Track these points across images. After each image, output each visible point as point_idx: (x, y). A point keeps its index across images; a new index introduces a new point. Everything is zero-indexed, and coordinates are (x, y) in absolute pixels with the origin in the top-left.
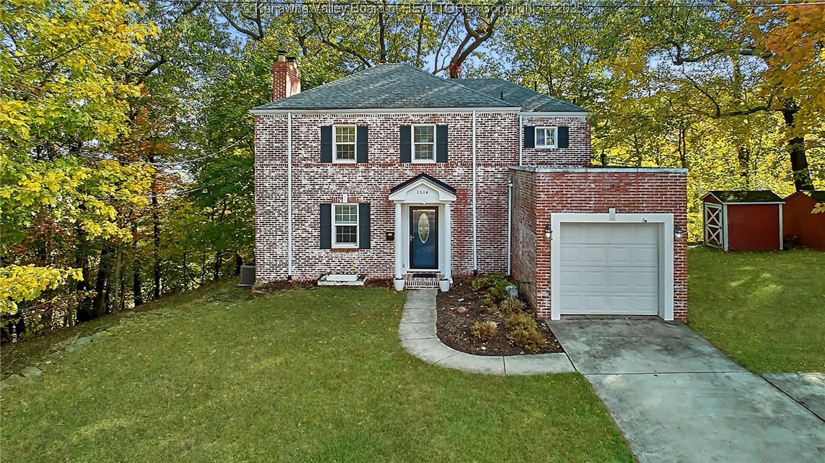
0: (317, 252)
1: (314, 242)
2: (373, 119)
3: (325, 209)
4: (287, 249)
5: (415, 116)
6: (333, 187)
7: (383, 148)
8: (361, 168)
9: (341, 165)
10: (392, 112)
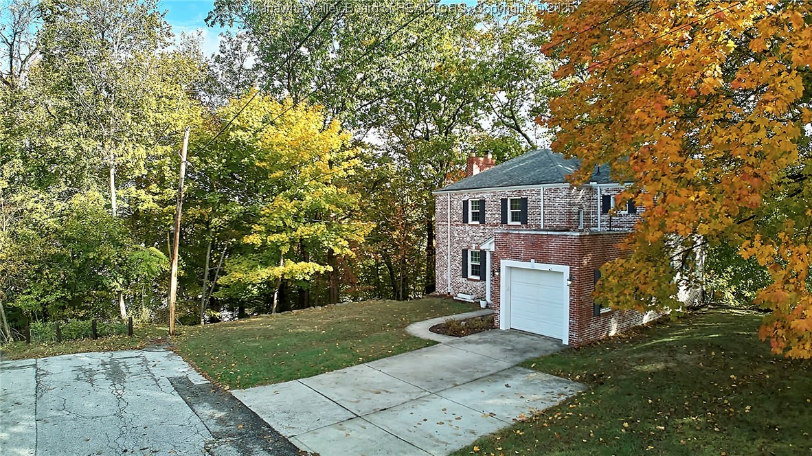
0: (461, 279)
1: (460, 273)
2: (487, 195)
3: (465, 252)
4: (448, 276)
5: (509, 192)
6: (468, 239)
7: (492, 214)
8: (482, 227)
9: (472, 225)
10: (497, 190)
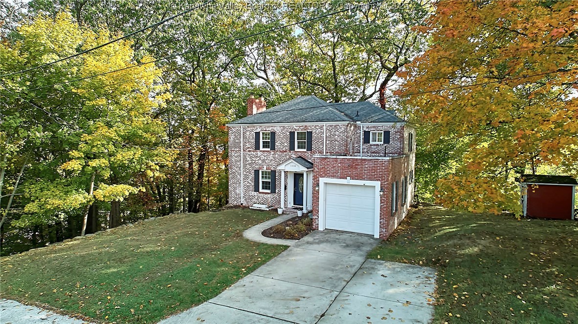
0: (253, 193)
1: (252, 188)
2: (277, 128)
3: (257, 172)
4: (241, 191)
5: (297, 127)
6: (260, 162)
7: (282, 143)
8: (272, 153)
9: (264, 151)
10: (286, 125)
